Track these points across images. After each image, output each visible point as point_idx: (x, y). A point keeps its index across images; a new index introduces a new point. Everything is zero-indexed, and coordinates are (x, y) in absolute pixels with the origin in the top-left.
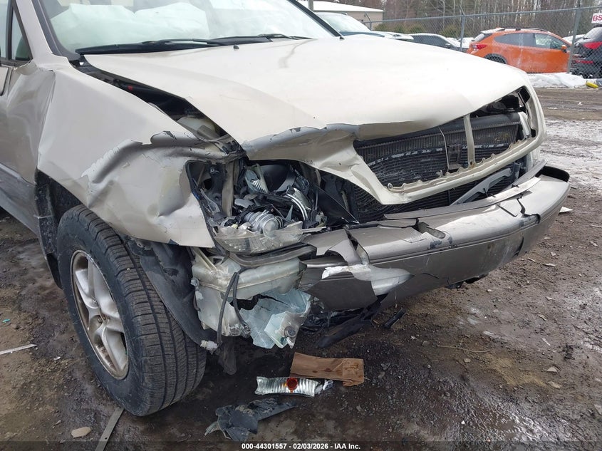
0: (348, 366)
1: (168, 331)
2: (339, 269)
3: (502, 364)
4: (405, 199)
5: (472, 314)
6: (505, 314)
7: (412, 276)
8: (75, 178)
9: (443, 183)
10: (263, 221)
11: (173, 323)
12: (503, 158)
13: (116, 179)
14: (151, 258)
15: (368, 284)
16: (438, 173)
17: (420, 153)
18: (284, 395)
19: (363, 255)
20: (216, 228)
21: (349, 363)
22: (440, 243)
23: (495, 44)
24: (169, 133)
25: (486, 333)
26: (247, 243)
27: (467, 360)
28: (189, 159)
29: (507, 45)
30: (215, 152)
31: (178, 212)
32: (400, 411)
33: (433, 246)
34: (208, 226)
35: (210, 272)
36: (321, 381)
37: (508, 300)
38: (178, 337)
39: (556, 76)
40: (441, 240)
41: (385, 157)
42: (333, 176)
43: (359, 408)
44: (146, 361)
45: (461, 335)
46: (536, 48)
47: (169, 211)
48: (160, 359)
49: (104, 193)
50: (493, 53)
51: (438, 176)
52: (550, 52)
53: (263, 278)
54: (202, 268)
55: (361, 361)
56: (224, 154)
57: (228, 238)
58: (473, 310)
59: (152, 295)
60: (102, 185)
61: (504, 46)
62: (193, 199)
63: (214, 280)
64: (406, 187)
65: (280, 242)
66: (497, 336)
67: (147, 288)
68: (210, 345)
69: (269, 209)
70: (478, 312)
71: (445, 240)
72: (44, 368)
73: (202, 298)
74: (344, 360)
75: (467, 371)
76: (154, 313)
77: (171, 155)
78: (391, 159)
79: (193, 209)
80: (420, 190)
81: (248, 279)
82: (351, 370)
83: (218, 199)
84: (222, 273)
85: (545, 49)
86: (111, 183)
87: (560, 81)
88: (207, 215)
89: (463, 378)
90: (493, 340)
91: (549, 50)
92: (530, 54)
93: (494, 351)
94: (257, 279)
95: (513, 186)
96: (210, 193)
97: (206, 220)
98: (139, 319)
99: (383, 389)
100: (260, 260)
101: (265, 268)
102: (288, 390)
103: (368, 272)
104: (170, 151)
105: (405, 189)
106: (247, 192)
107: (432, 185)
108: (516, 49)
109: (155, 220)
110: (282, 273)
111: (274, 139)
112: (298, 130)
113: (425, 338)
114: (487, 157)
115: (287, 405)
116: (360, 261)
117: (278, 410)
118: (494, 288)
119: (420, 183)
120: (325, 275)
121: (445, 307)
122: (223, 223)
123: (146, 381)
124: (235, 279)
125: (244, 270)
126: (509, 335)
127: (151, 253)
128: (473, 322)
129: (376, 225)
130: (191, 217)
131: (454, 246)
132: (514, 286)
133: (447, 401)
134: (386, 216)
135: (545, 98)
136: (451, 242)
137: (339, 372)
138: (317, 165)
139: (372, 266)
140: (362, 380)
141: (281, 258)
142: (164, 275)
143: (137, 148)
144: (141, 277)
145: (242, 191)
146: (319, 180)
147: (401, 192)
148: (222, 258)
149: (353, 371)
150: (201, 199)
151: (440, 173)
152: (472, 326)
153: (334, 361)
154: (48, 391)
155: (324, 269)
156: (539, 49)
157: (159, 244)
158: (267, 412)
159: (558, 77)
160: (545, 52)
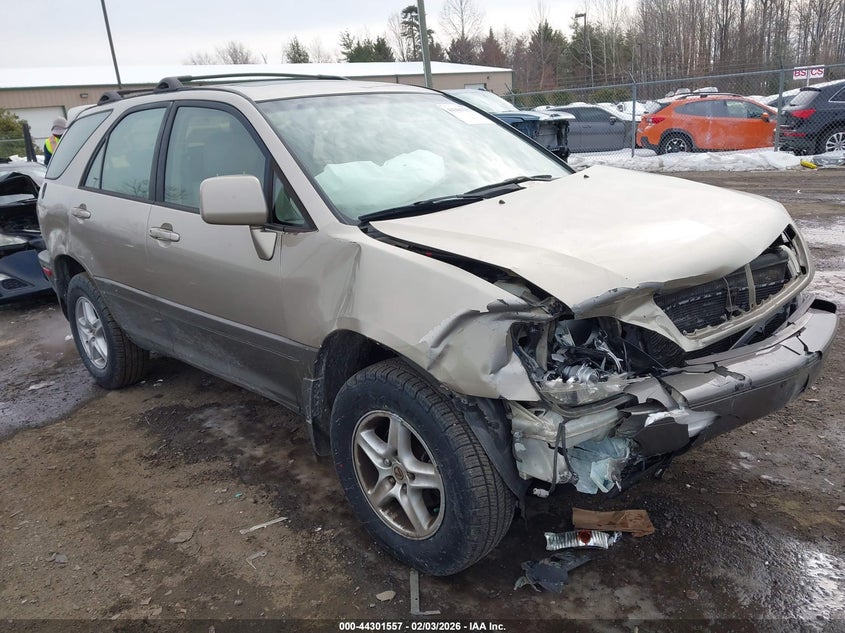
0: (632, 517)
1: (493, 482)
2: (661, 415)
3: (790, 506)
4: (700, 345)
5: (743, 458)
6: (779, 457)
7: (718, 418)
8: (412, 343)
9: (729, 327)
10: (584, 373)
11: (496, 475)
12: (781, 297)
13: (451, 343)
14: (475, 414)
15: (685, 427)
16: (723, 317)
17: (702, 299)
18: (578, 550)
19: (680, 401)
20: (538, 383)
21: (632, 514)
22: (742, 385)
23: (675, 116)
24: (502, 301)
25: (764, 477)
26: (574, 395)
27: (753, 505)
28: (514, 321)
29: (692, 117)
30: (541, 314)
31: (503, 369)
32: (701, 557)
33: (737, 388)
34: (532, 381)
35: (536, 424)
36: (611, 534)
37: (778, 441)
38: (500, 488)
39: (760, 156)
40: (742, 382)
41: (672, 304)
42: (633, 326)
43: (657, 556)
44: (475, 513)
45: (737, 481)
46: (729, 119)
47: (496, 371)
48: (486, 510)
49: (441, 356)
50: (674, 127)
51: (723, 321)
52: (749, 123)
53: (586, 428)
54: (523, 420)
55: (643, 512)
56: (549, 316)
57: (555, 391)
58: (743, 454)
59: (478, 448)
60: (438, 350)
61: (688, 118)
62: (514, 356)
63: (541, 431)
64: (698, 332)
65: (605, 392)
66: (776, 480)
67: (474, 441)
68: (542, 493)
69: (588, 362)
70: (748, 455)
71: (746, 382)
72: (311, 540)
73: (524, 449)
74: (627, 512)
75: (756, 515)
76: (482, 466)
77: (498, 319)
78: (678, 306)
79: (515, 366)
80: (711, 335)
81: (573, 428)
82: (636, 520)
83: (533, 355)
84: (548, 424)
85: (741, 119)
86: (447, 347)
87: (766, 161)
88: (529, 371)
89: (754, 522)
90: (774, 484)
91: (746, 120)
92: (723, 127)
93: (777, 494)
94: (581, 429)
95: (789, 324)
96: (526, 349)
97: (529, 376)
98: (470, 471)
99: (674, 538)
100: (582, 410)
101: (586, 418)
102: (581, 544)
103: (686, 416)
104: (500, 315)
105: (698, 335)
106: (558, 348)
107: (720, 330)
108: (703, 121)
109: (487, 378)
110: (603, 422)
111: (596, 300)
112: (615, 290)
113: (701, 485)
114: (766, 298)
115: (585, 558)
116: (676, 406)
117: (578, 563)
118: (759, 429)
119: (709, 329)
120: (649, 421)
121: (712, 453)
122: (546, 377)
123: (472, 533)
124: (561, 428)
125: (567, 420)
126: (788, 477)
127: (476, 408)
128: (746, 466)
129: (680, 372)
130: (515, 374)
131: (754, 387)
132: (781, 426)
133: (745, 545)
134: (687, 362)
135: (752, 186)
136: (751, 383)
137: (624, 524)
138: (625, 319)
139: (690, 411)
140: (653, 529)
141: (602, 408)
142: (487, 429)
143: (474, 315)
144: (468, 431)
145: (555, 347)
146: (620, 331)
147: (695, 338)
148: (544, 410)
149: (639, 522)
150: (521, 356)
151: (724, 317)
152: (747, 471)
153: (615, 514)
154: (328, 562)
155: (647, 416)
156: (734, 119)
157: (483, 399)
158: (572, 564)
159: (764, 157)
160: (742, 122)
